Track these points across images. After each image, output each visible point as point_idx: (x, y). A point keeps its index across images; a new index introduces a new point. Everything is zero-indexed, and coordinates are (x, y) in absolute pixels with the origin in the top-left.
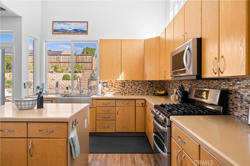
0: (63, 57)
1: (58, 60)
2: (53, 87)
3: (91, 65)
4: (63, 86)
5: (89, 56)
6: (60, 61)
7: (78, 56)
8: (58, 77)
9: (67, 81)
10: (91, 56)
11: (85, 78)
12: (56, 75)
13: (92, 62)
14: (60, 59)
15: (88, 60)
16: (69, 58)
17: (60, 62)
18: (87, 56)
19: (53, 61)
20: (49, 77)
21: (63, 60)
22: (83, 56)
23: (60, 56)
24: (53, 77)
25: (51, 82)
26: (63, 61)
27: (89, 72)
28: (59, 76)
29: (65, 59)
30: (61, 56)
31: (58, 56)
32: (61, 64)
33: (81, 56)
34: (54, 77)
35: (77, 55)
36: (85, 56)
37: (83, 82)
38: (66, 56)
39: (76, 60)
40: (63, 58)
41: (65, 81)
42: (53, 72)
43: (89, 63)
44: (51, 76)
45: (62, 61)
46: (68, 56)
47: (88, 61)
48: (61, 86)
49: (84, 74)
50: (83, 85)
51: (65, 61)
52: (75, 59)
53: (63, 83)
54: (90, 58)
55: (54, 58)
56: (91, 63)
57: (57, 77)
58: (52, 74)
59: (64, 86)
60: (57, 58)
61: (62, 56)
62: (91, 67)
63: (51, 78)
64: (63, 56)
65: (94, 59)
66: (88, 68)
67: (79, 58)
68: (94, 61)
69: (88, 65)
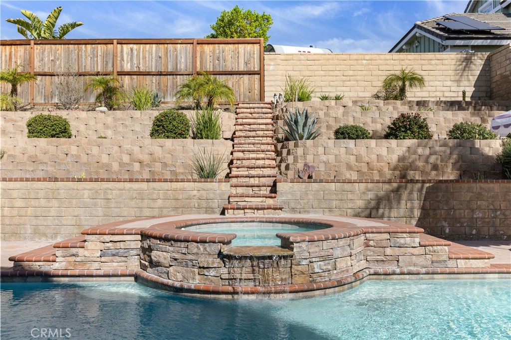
0: (132, 50)
1: (110, 65)
2: (108, 171)
3: (257, 86)
4: (158, 167)
5: (249, 47)
6: (122, 66)
7: (199, 47)
8: (126, 126)
9: (179, 141)
10: (257, 47)
11: (253, 134)
12: (115, 119)
13: (260, 73)
14: (122, 59)
15: (241, 61)
16: (162, 54)
17: (119, 74)
18: (240, 46)
19: (88, 68)
20: (82, 128)
21: (135, 61)
22: (221, 46)
23: (119, 46)
24: (100, 126)
25: (95, 150)
26: (135, 70)
27: (260, 110)
28: (128, 122)
29: (144, 58)
30: (125, 46)
31: (110, 46)
32: (127, 79)
33: (211, 46)
34: (106, 126)
35: (195, 43)
36: (231, 46)
37: (253, 151)
38: (148, 46)
39: (189, 65)
40: (132, 56)
41: (169, 143)
43: (246, 77)
44: (92, 123)
45: (127, 67)
46: (154, 46)
47: (242, 68)
48: (148, 169)
49: (240, 115)
51: (142, 69)
52: (186, 61)
53: (158, 151)
55: (93, 53)
56: (257, 77)
57: (121, 129)
59: (165, 165)
60: (105, 55)
61: (131, 46)
62: (257, 92)
63: (91, 132)
64: (135, 47)
65: (271, 60)
66: (242, 96)
67: (202, 52)
68: (271, 68)
69: (241, 83)
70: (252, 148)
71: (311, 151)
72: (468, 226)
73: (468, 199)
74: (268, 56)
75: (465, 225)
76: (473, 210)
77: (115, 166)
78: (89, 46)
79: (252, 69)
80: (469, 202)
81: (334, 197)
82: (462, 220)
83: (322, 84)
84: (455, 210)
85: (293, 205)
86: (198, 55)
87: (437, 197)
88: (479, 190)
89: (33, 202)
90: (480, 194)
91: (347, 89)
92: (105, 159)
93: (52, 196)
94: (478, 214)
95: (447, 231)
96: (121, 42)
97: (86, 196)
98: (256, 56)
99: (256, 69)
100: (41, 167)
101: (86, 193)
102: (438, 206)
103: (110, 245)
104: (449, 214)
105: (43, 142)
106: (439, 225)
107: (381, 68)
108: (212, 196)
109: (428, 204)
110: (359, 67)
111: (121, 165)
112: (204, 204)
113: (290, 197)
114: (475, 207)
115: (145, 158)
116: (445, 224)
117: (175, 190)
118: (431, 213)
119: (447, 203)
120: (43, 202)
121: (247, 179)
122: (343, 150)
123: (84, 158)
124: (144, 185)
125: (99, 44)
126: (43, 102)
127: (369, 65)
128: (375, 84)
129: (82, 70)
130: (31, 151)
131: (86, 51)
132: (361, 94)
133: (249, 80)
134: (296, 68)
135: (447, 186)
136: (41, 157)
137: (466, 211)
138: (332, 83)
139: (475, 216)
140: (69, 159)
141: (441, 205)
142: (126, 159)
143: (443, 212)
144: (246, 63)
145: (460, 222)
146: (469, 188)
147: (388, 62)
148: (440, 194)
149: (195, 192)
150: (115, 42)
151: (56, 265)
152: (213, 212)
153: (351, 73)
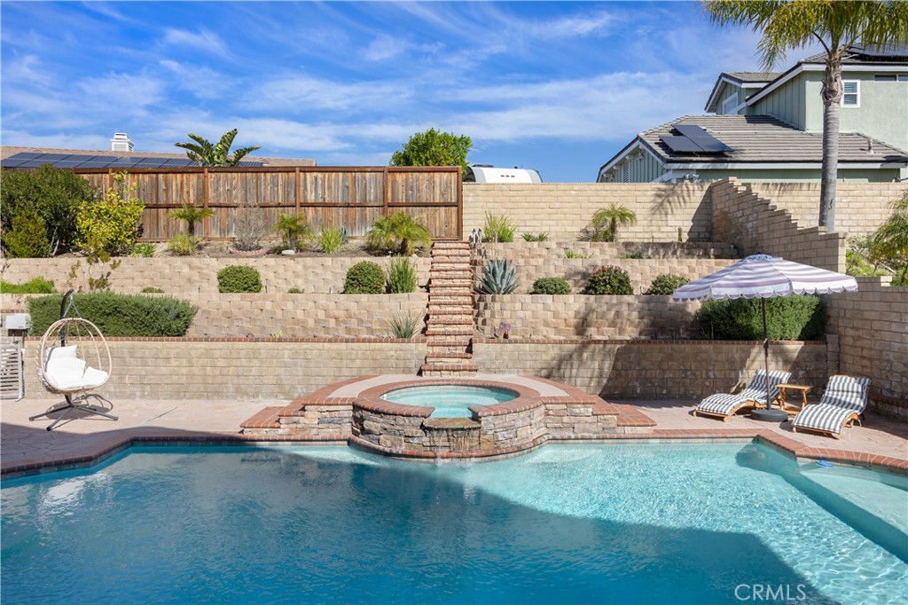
0: (316, 178)
1: (292, 195)
2: (304, 328)
3: (454, 219)
4: (354, 324)
5: (445, 175)
6: (305, 197)
7: (390, 176)
8: (317, 274)
9: (375, 296)
10: (454, 176)
11: (449, 282)
12: (305, 267)
13: (458, 205)
14: (305, 189)
15: (437, 191)
16: (349, 183)
17: (302, 205)
18: (436, 174)
19: (268, 199)
20: (271, 276)
21: (320, 192)
22: (414, 174)
23: (302, 174)
24: (289, 275)
25: (290, 306)
26: (320, 201)
27: (457, 252)
28: (319, 270)
29: (330, 187)
30: (308, 174)
31: (292, 175)
32: (310, 211)
33: (404, 175)
34: (296, 275)
35: (386, 171)
36: (426, 174)
37: (450, 304)
38: (334, 174)
39: (380, 196)
40: (316, 185)
41: (365, 298)
42: (284, 252)
43: (442, 209)
44: (281, 270)
45: (311, 198)
46: (341, 174)
47: (438, 200)
48: (343, 326)
49: (437, 258)
50: (457, 317)
51: (327, 200)
52: (376, 191)
53: (353, 307)
54: (448, 184)
55: (273, 182)
56: (454, 209)
57: (311, 277)
58: (281, 260)
59: (361, 321)
60: (286, 184)
61: (315, 174)
62: (454, 225)
63: (280, 281)
64: (320, 175)
65: (468, 190)
66: (438, 231)
67: (394, 182)
68: (470, 199)
69: (437, 216)
70: (448, 300)
71: (508, 306)
72: (659, 386)
73: (660, 360)
74: (466, 186)
75: (656, 384)
76: (664, 370)
77: (311, 323)
78: (268, 175)
79: (449, 200)
80: (660, 362)
81: (528, 357)
82: (653, 380)
83: (527, 217)
84: (646, 370)
85: (488, 365)
86: (390, 185)
87: (629, 358)
88: (670, 351)
89: (234, 362)
90: (671, 355)
91: (554, 223)
92: (300, 315)
93: (254, 355)
94: (669, 375)
95: (639, 391)
96: (305, 170)
97: (286, 356)
98: (454, 186)
99: (453, 201)
100: (236, 323)
101: (287, 353)
102: (630, 367)
103: (326, 414)
104: (640, 374)
105: (236, 297)
106: (630, 385)
107: (592, 199)
108: (409, 356)
109: (619, 364)
110: (566, 199)
111: (317, 321)
112: (401, 364)
113: (485, 357)
114: (666, 367)
115: (341, 314)
116: (637, 384)
117: (374, 350)
118: (623, 373)
119: (639, 364)
120: (244, 362)
121: (444, 337)
122: (540, 306)
123: (279, 314)
124: (343, 346)
125: (279, 172)
126: (218, 236)
127: (578, 196)
128: (584, 217)
129: (262, 202)
130: (225, 305)
131: (265, 180)
132: (569, 229)
133: (446, 212)
134: (497, 199)
135: (639, 348)
136: (235, 312)
137: (658, 372)
138: (536, 217)
139: (666, 376)
140: (263, 314)
141: (633, 366)
142: (321, 315)
143: (634, 372)
144: (442, 194)
145: (650, 382)
146: (660, 349)
147: (599, 193)
148: (633, 355)
149: (393, 353)
150: (297, 169)
151: (280, 431)
152: (410, 372)
153: (558, 205)
